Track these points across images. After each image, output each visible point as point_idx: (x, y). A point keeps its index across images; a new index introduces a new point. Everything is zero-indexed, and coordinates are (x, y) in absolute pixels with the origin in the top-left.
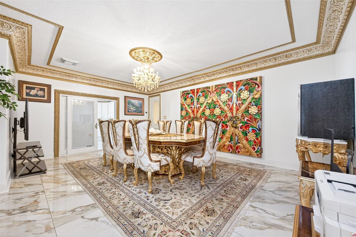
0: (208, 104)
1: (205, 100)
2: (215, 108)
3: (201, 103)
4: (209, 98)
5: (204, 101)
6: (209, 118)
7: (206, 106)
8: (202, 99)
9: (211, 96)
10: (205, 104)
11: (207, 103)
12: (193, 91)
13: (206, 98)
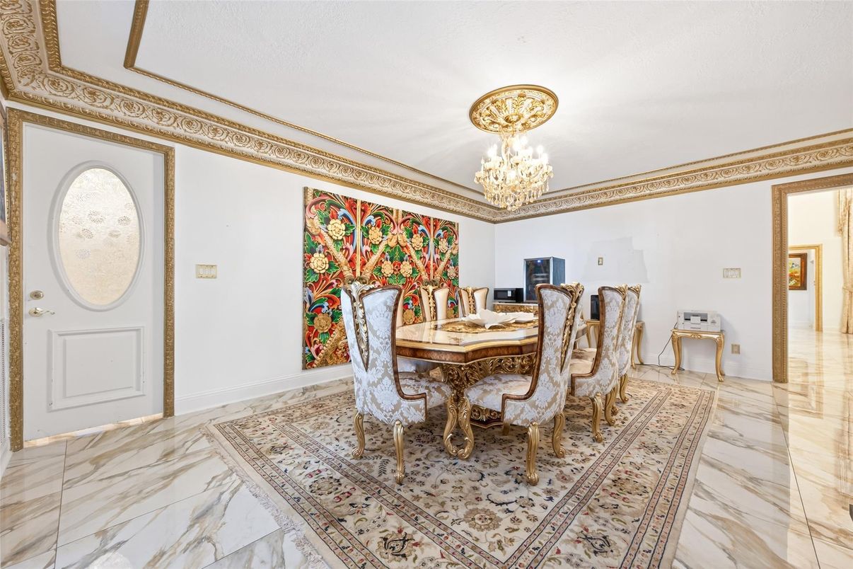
0: (388, 250)
1: (383, 238)
2: (402, 260)
3: (373, 243)
4: (390, 235)
5: (381, 239)
6: (391, 281)
7: (384, 253)
8: (375, 234)
9: (395, 232)
10: (382, 248)
11: (387, 246)
12: (352, 203)
13: (384, 232)
